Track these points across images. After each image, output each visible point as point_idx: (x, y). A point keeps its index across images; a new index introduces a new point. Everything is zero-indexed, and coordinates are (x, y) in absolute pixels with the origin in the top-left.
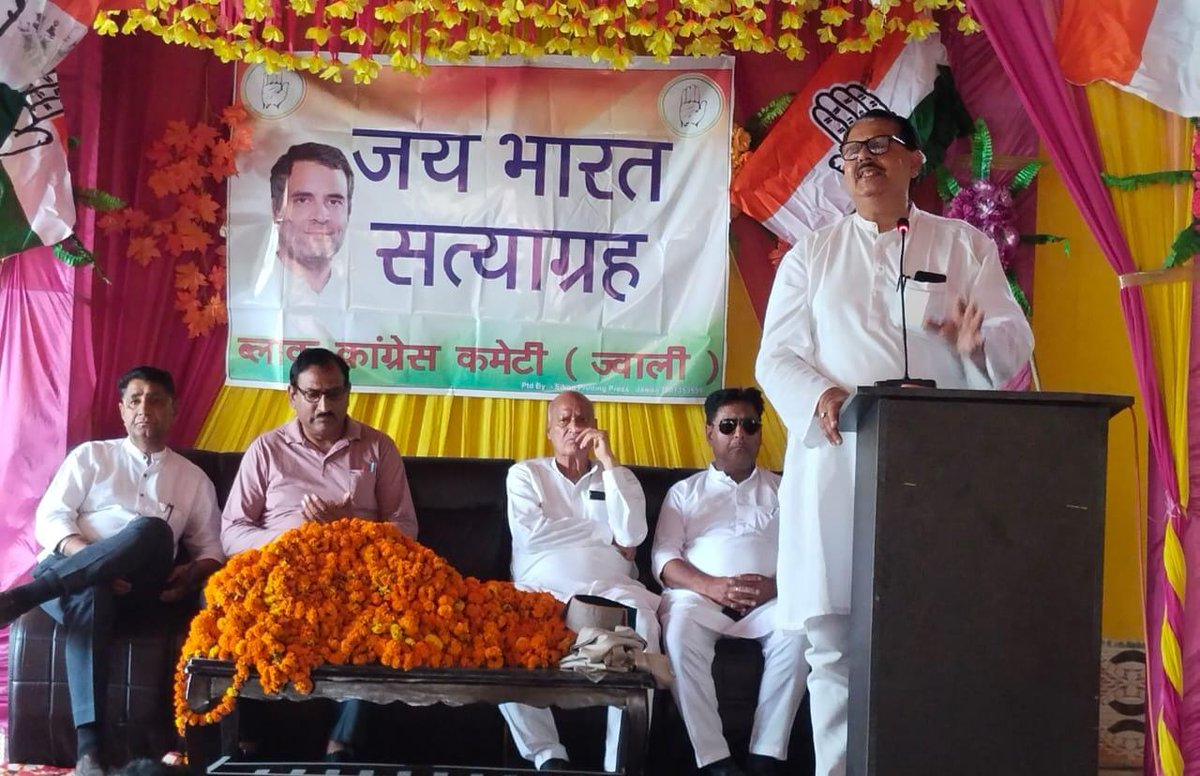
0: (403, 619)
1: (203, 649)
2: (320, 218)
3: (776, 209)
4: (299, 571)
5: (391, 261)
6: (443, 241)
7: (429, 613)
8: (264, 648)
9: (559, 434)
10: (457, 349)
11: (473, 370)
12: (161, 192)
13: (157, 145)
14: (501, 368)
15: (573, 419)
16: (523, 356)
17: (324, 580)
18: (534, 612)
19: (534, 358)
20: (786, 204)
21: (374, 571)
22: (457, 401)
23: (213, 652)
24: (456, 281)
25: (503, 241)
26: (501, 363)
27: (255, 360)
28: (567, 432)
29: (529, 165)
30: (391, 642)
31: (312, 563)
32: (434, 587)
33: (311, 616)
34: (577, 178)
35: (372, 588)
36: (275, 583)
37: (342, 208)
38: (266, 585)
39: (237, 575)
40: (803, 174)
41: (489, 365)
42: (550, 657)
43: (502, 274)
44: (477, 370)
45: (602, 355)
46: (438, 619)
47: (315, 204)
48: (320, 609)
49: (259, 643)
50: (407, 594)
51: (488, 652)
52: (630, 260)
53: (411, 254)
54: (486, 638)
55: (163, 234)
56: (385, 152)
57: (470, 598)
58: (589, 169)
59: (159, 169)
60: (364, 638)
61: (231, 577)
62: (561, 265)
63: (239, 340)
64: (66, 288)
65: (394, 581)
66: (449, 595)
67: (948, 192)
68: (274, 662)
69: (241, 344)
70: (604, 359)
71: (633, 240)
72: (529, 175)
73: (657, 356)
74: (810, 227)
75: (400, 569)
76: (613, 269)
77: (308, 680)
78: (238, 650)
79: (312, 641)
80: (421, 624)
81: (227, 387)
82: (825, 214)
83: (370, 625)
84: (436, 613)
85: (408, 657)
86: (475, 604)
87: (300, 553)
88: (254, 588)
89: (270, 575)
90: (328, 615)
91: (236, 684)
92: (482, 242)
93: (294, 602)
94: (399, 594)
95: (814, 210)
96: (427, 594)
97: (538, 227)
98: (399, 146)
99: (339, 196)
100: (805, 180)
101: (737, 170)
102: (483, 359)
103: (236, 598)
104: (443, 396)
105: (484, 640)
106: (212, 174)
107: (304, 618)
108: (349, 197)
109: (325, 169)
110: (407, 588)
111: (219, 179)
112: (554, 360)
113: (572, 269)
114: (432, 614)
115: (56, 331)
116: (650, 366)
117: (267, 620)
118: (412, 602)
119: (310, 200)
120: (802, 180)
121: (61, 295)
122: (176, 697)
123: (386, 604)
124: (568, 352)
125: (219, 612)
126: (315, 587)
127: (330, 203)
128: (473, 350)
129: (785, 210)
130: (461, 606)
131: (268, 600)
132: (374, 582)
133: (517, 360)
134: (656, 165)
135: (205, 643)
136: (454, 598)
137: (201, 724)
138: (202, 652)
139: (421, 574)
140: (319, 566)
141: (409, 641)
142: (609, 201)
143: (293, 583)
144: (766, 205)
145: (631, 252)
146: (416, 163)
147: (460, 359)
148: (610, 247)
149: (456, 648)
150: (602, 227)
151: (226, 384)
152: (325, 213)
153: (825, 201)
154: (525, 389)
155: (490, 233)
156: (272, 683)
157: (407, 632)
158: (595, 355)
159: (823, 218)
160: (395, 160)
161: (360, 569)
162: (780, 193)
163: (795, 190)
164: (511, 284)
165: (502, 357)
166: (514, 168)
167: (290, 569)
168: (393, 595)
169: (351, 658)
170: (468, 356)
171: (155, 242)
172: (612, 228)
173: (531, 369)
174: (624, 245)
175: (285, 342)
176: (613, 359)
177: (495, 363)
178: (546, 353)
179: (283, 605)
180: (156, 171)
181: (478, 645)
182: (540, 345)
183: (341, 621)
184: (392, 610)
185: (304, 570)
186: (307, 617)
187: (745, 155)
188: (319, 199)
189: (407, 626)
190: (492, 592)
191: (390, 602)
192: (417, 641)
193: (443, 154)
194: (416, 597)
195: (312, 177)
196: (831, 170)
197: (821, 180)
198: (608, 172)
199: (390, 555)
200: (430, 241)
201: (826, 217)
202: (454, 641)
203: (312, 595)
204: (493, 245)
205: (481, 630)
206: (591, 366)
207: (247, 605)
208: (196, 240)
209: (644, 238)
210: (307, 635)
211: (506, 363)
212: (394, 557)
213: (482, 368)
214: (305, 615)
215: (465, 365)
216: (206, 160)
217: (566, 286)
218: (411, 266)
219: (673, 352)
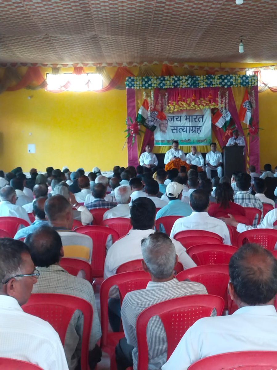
16: (188, 141)
20: (217, 122)
24: (180, 132)
27: (158, 143)
34: (193, 120)
40: (219, 118)
43: (185, 131)
44: (183, 142)
45: (197, 140)
56: (171, 118)
58: (195, 119)
62: (192, 130)
72: (188, 120)
73: (203, 140)
74: (220, 125)
76: (198, 130)
92: (183, 128)
95: (220, 123)
97: (189, 126)
98: (173, 117)
99: (166, 124)
108: (168, 124)
124: (193, 140)
128: (182, 140)
134: (202, 118)
142: (197, 122)
144: (215, 122)
145: (200, 128)
146: (175, 119)
148: (197, 128)
150: (196, 126)
153: (222, 122)
154: (188, 145)
155: (184, 127)
159: (222, 124)
160: (173, 119)
163: (218, 120)
164: (186, 133)
166: (186, 119)
174: (199, 127)
182: (190, 139)
188: (164, 124)
193: (178, 118)
197: (221, 119)
198: (197, 119)
200: (177, 128)
209: (201, 126)
211: (186, 142)
217: (193, 132)
218: (175, 131)
219: (205, 139)
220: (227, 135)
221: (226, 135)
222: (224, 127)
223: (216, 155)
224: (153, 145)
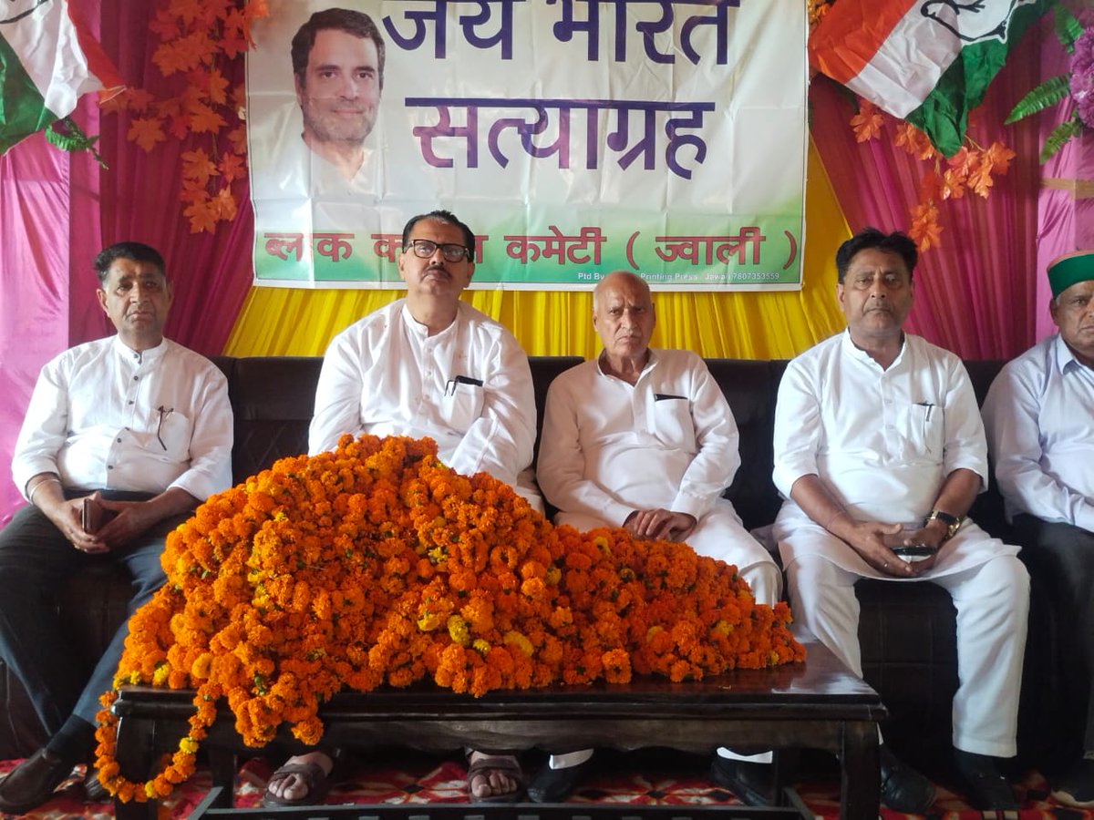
0: (467, 607)
1: (144, 669)
2: (349, 95)
3: (861, 67)
4: (302, 530)
5: (430, 141)
6: (487, 116)
7: (507, 592)
8: (240, 668)
9: (609, 329)
10: (506, 238)
11: (524, 262)
12: (167, 70)
13: (161, 16)
14: (555, 257)
15: (626, 310)
16: (580, 243)
17: (342, 542)
18: (667, 580)
19: (591, 245)
20: (872, 61)
21: (421, 523)
22: (507, 296)
23: (159, 675)
24: (503, 161)
25: (553, 114)
26: (555, 252)
27: (284, 257)
28: (619, 327)
29: (580, 26)
30: (449, 649)
31: (325, 514)
32: (515, 546)
33: (320, 607)
34: (635, 39)
35: (419, 550)
36: (264, 550)
37: (374, 82)
38: (250, 553)
39: (211, 533)
40: (890, 26)
41: (541, 256)
42: (705, 658)
43: (553, 152)
44: (529, 260)
45: (667, 239)
46: (523, 601)
47: (343, 78)
48: (337, 595)
49: (231, 660)
50: (474, 563)
51: (608, 659)
52: (696, 132)
53: (453, 132)
54: (602, 631)
55: (169, 116)
56: (418, 17)
57: (569, 561)
58: (648, 29)
59: (165, 43)
60: (405, 641)
61: (200, 535)
62: (618, 140)
63: (267, 235)
64: (62, 177)
65: (454, 539)
66: (539, 560)
67: (1067, 34)
68: (255, 691)
69: (269, 239)
70: (668, 243)
71: (699, 109)
72: (581, 37)
73: (728, 239)
74: (901, 85)
75: (461, 517)
76: (676, 142)
77: (317, 721)
78: (196, 672)
79: (322, 651)
80: (497, 612)
81: (255, 287)
82: (918, 69)
83: (413, 616)
84: (518, 591)
85: (479, 676)
86: (578, 571)
87: (309, 496)
88: (229, 560)
89: (256, 537)
90: (348, 603)
91: (194, 733)
92: (531, 116)
93: (294, 582)
94: (460, 562)
95: (903, 64)
96: (505, 560)
97: (593, 97)
98: (434, 10)
99: (369, 69)
100: (893, 32)
101: (815, 24)
102: (536, 248)
103: (204, 575)
104: (492, 291)
105: (598, 636)
106: (223, 49)
107: (308, 608)
108: (381, 69)
109: (352, 39)
110: (473, 553)
111: (233, 56)
112: (613, 247)
113: (632, 143)
114: (513, 594)
115: (52, 225)
116: (720, 250)
117: (247, 617)
118: (479, 575)
119: (336, 74)
120: (890, 32)
121: (55, 185)
122: (98, 752)
123: (438, 579)
124: (631, 235)
125: (177, 601)
126: (329, 555)
127: (359, 76)
128: (524, 239)
129: (872, 68)
130: (556, 575)
131: (252, 578)
132: (422, 539)
133: (571, 249)
134: (722, 23)
135: (146, 661)
136: (545, 565)
137: (137, 800)
138: (142, 675)
139: (496, 527)
140: (337, 519)
141: (481, 645)
142: (671, 65)
143: (291, 550)
144: (847, 63)
145: (696, 122)
146: (454, 29)
147: (509, 249)
148: (673, 118)
149: (555, 652)
150: (663, 95)
151: (254, 284)
152: (354, 89)
153: (918, 55)
154: (582, 281)
155: (539, 105)
156: (254, 728)
157: (475, 629)
158: (658, 239)
159: (916, 74)
160: (430, 25)
161: (401, 520)
162: (863, 48)
163: (881, 44)
164: (563, 164)
165: (555, 245)
166: (564, 30)
167: (289, 526)
168: (452, 564)
169: (386, 675)
170: (518, 245)
171: (160, 123)
172: (674, 97)
173: (587, 258)
174: (688, 115)
175: (315, 236)
176: (679, 243)
177: (548, 253)
178: (605, 239)
179: (274, 587)
180: (161, 46)
181: (591, 643)
182: (597, 231)
183: (370, 610)
184: (449, 589)
185: (311, 527)
186: (314, 608)
187: (823, 8)
188: (347, 72)
189: (475, 619)
190: (600, 547)
191: (446, 576)
192: (492, 644)
193: (484, 17)
194: (488, 565)
195: (337, 48)
196: (924, 19)
197: (912, 31)
198: (670, 32)
199: (446, 496)
200: (473, 117)
201: (920, 73)
202: (552, 640)
203: (325, 570)
204: (543, 119)
205: (592, 620)
206: (655, 252)
207: (218, 587)
208: (204, 121)
209: (710, 107)
210: (315, 642)
211: (560, 252)
212: (453, 498)
213: (535, 258)
214: (311, 604)
215: (514, 256)
216: (217, 34)
217: (625, 163)
218: (450, 147)
219: (746, 233)
220: (960, 193)
221: (946, 193)
222: (945, 102)
223: (904, 381)
224: (248, 276)
